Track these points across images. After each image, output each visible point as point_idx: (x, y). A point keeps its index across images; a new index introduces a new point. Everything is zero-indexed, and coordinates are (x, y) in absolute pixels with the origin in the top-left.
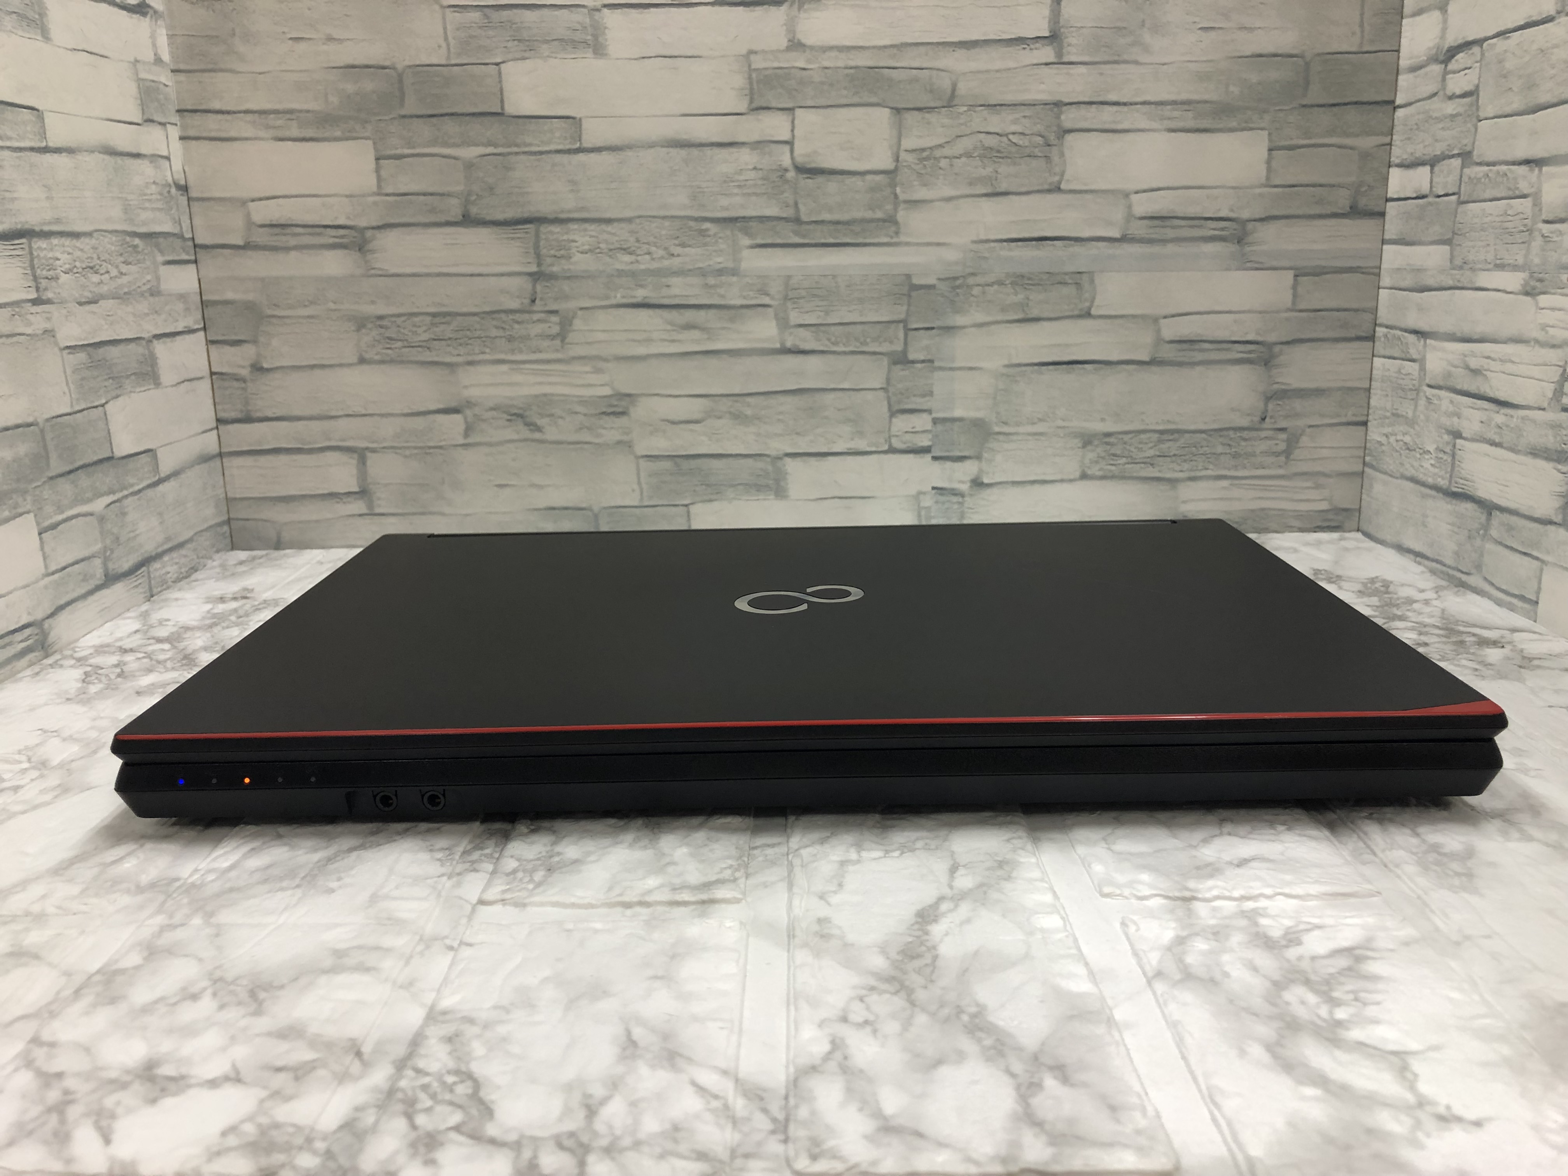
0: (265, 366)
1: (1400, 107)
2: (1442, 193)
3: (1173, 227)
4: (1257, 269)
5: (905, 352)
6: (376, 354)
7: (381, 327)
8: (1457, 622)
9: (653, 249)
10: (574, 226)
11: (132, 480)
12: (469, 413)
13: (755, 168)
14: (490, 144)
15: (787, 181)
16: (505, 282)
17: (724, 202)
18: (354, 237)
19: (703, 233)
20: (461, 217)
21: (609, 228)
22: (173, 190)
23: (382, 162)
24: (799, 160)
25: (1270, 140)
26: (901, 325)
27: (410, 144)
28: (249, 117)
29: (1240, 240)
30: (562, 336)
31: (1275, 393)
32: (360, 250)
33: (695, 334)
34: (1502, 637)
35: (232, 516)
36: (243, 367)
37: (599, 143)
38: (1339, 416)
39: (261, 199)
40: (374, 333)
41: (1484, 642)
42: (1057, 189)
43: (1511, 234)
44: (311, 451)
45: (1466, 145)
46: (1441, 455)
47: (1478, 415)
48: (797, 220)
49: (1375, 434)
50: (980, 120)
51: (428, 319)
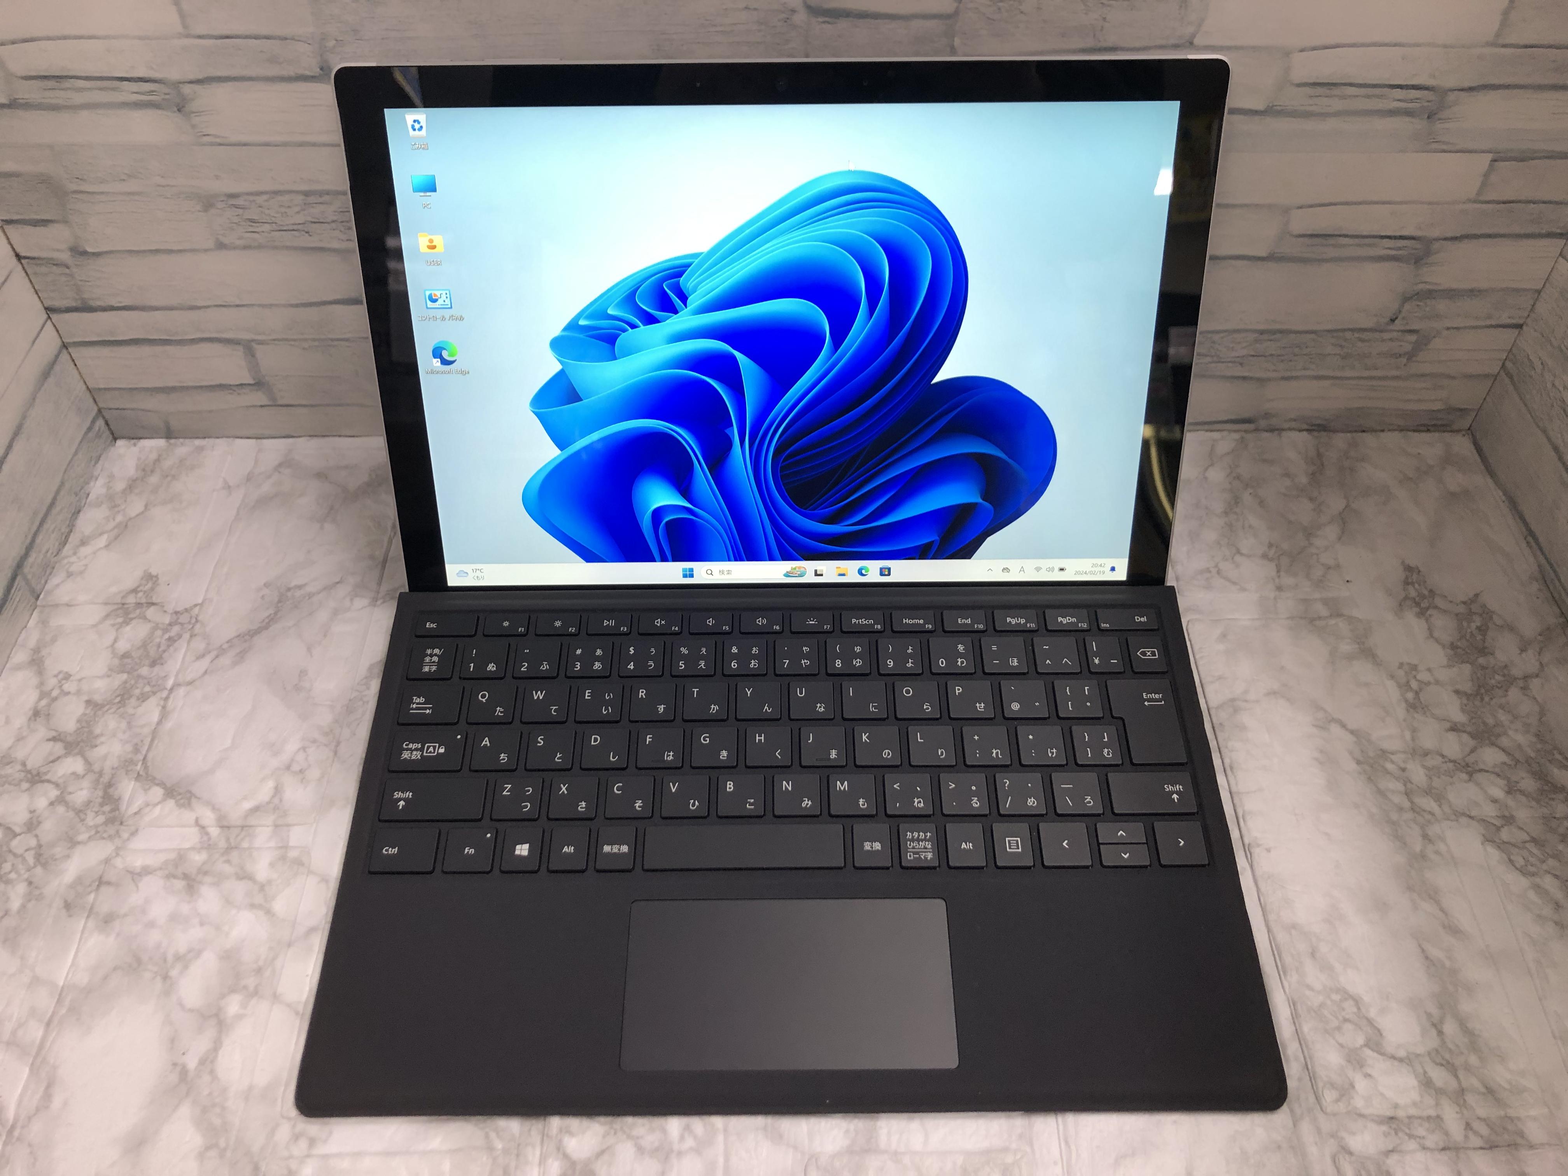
0: (89, 250)
3: (1343, 97)
4: (1444, 151)
6: (238, 239)
15: (793, 26)
18: (168, 94)
20: (317, 71)
29: (1432, 115)
31: (1418, 293)
32: (179, 110)
36: (58, 250)
38: (1489, 317)
42: (1188, 44)
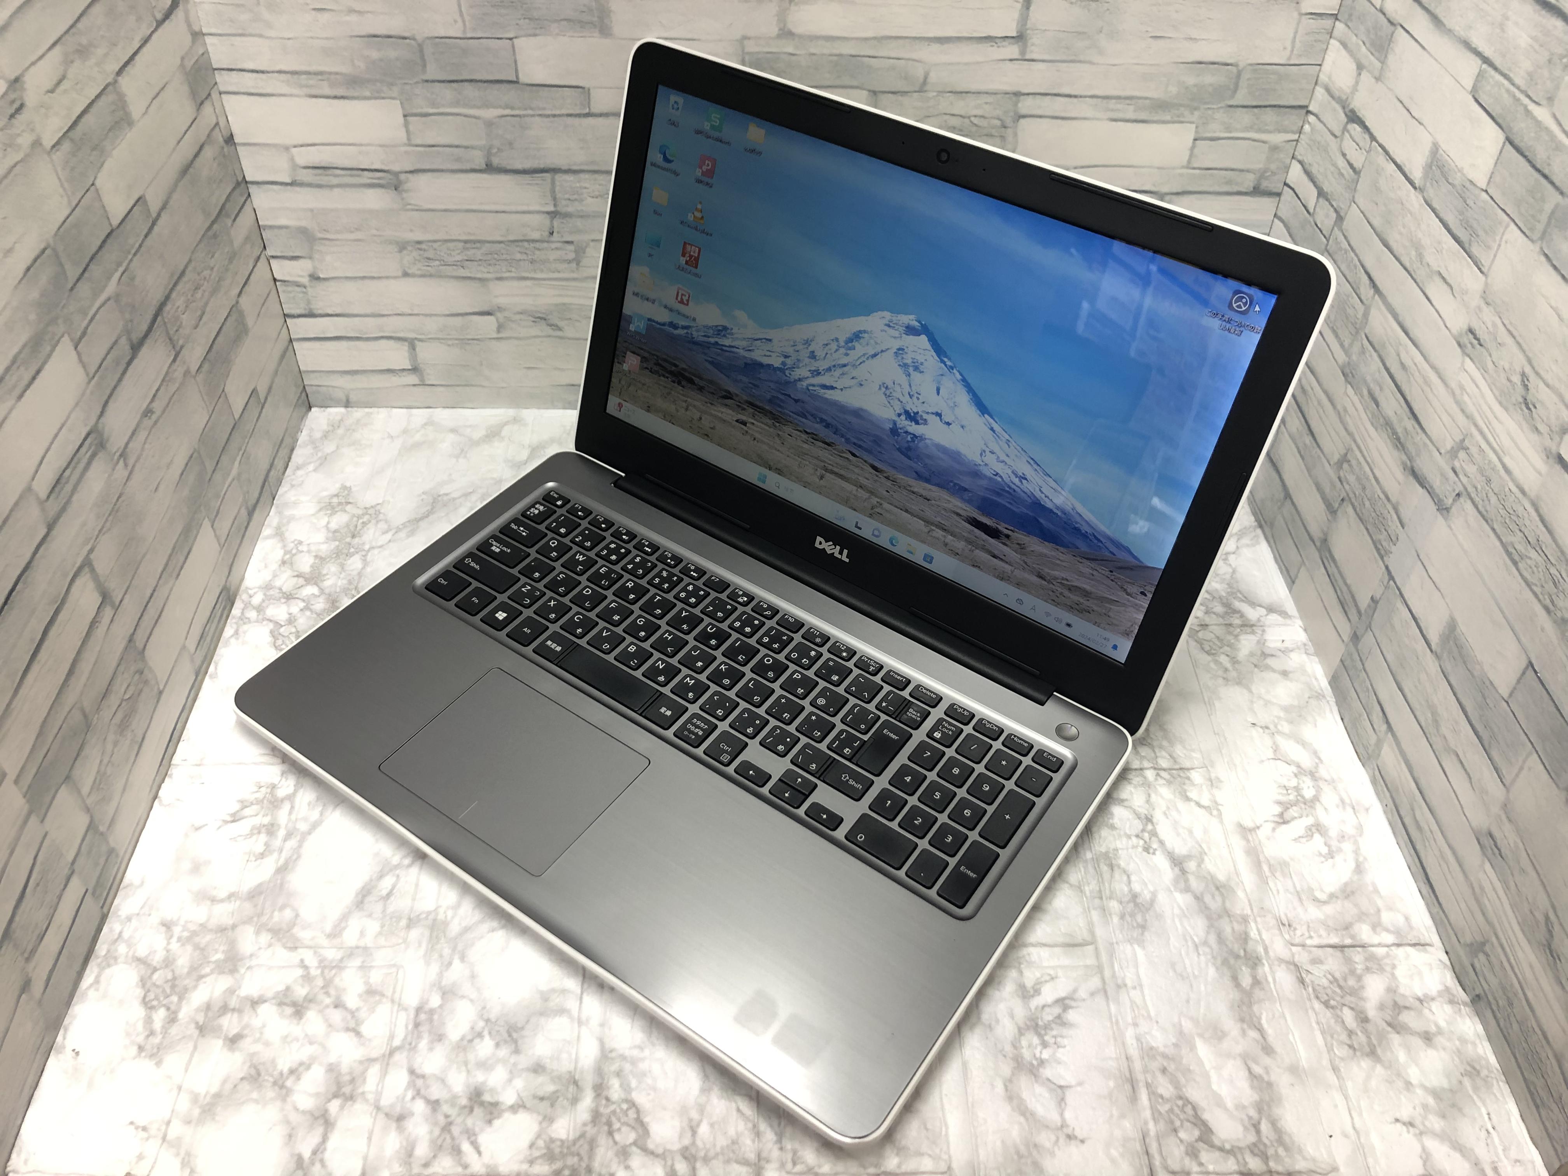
1: (1311, 116)
7: (420, 249)
10: (585, 176)
12: (499, 315)
14: (507, 107)
16: (527, 217)
23: (410, 119)
25: (1196, 132)
27: (433, 105)
28: (283, 77)
30: (577, 261)
35: (305, 382)
37: (606, 110)
39: (302, 146)
40: (415, 254)
44: (368, 339)
45: (1341, 209)
50: (948, 104)
51: (461, 245)
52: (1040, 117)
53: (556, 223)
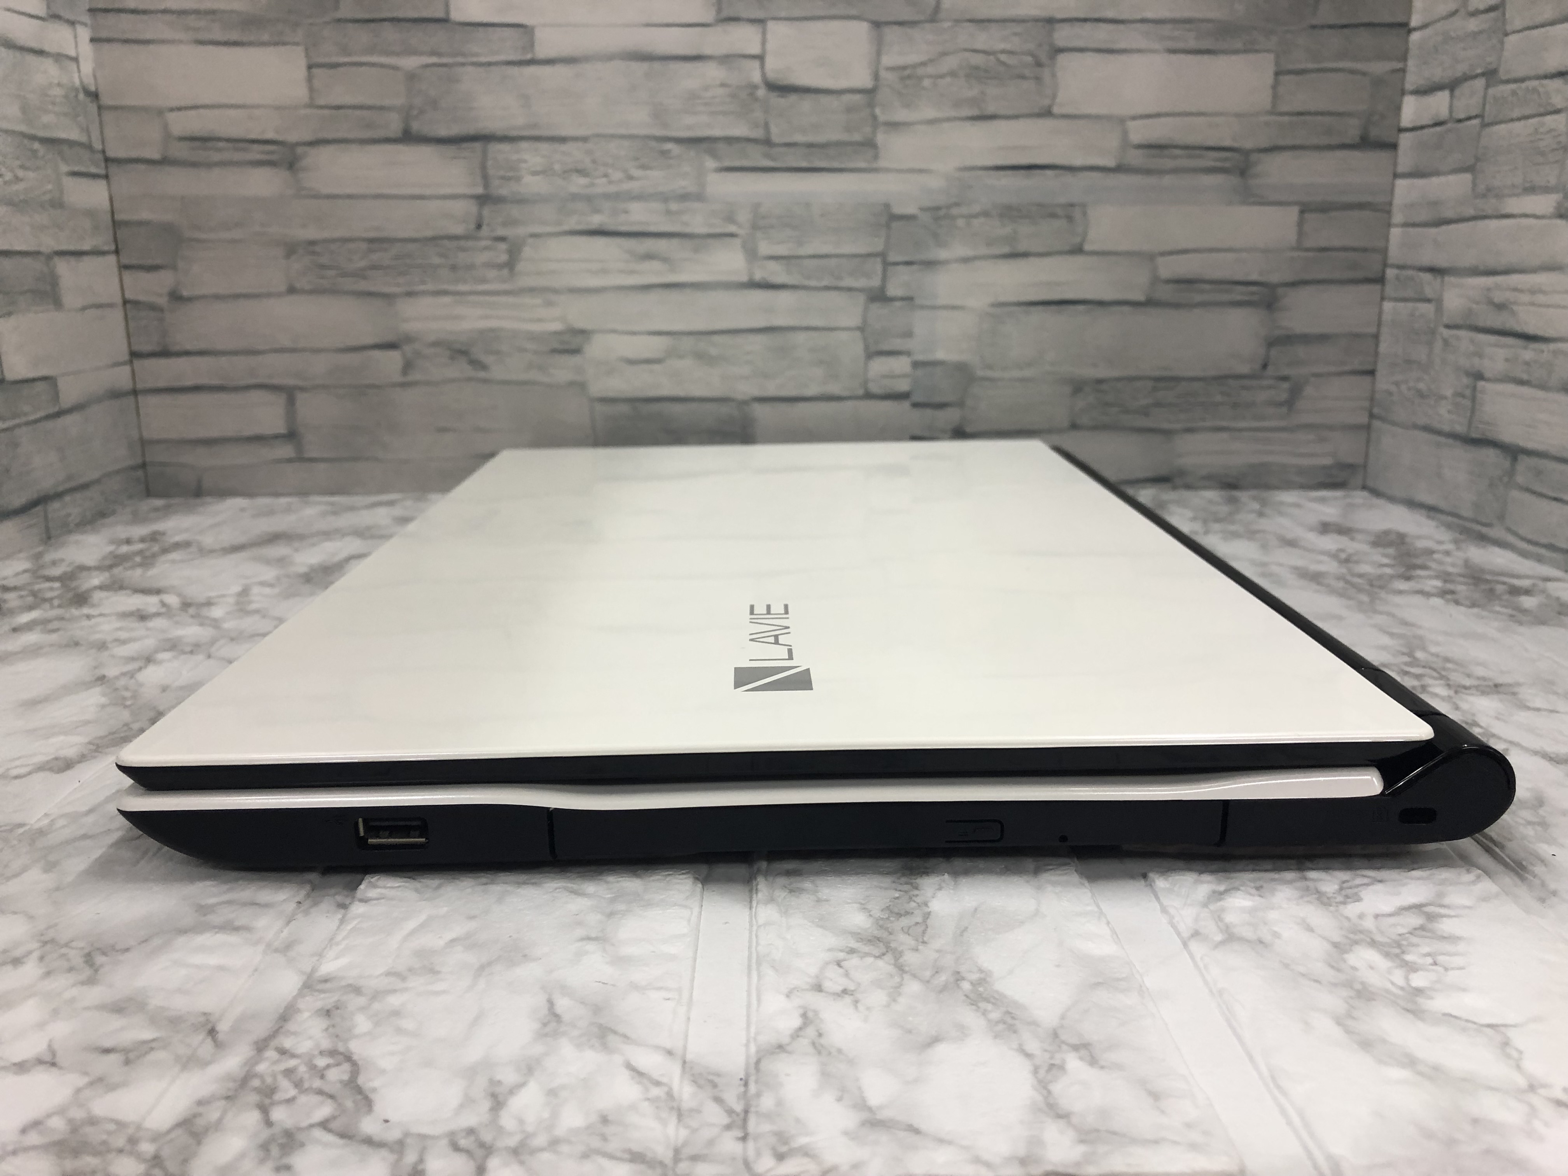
0: (185, 293)
1: (1415, 29)
2: (1462, 116)
3: (1171, 157)
4: (1261, 204)
5: (882, 288)
6: (308, 283)
7: (314, 253)
8: (1482, 571)
9: (610, 171)
10: (524, 145)
11: (26, 408)
12: (407, 349)
13: (723, 85)
14: (433, 53)
15: (756, 99)
16: (450, 204)
17: (689, 120)
18: (284, 154)
19: (664, 154)
20: (401, 134)
21: (564, 147)
22: (81, 96)
23: (315, 71)
24: (771, 76)
25: (1277, 64)
26: (879, 260)
27: (345, 52)
28: (168, 17)
29: (1243, 172)
30: (510, 265)
31: (1278, 339)
32: (289, 167)
33: (656, 265)
34: (1534, 585)
35: (148, 459)
36: (160, 295)
37: (552, 53)
38: (1344, 363)
39: (179, 109)
40: (306, 260)
41: (1515, 591)
42: (1047, 113)
43: (1542, 154)
44: (236, 389)
45: (1490, 63)
46: (1459, 399)
47: (1501, 353)
48: (767, 142)
49: (1383, 382)
50: (968, 37)
51: (364, 246)
52: (1081, 50)
53: (486, 212)
